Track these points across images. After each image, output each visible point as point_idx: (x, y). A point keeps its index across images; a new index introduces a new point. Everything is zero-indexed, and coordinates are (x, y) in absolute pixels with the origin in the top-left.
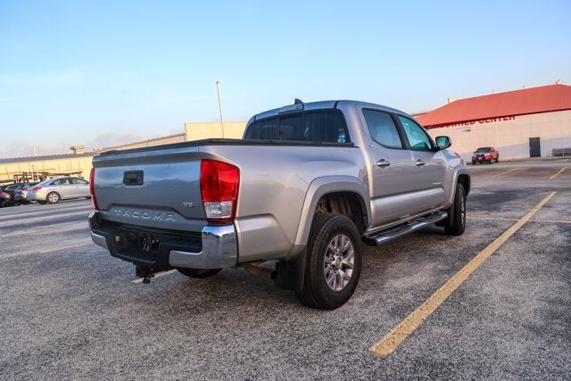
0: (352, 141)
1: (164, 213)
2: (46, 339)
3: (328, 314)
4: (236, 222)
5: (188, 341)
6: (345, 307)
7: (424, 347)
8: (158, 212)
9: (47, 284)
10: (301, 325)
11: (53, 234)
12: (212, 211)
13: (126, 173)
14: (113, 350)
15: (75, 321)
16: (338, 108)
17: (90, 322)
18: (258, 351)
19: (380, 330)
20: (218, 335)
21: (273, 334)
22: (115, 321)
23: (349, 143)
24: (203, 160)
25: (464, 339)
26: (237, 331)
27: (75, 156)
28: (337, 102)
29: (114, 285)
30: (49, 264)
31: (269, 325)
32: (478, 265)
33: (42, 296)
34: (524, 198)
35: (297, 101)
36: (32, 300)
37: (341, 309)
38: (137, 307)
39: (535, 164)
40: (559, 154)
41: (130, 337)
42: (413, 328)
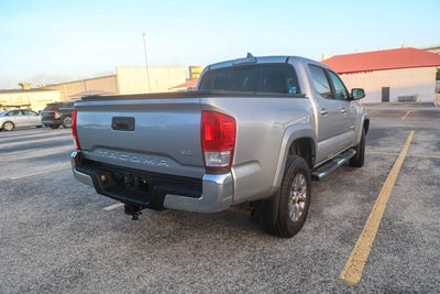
0: (303, 92)
1: (157, 158)
2: (41, 271)
3: (288, 241)
4: (233, 170)
5: (176, 272)
6: (300, 234)
7: (383, 274)
8: (149, 157)
9: (26, 211)
10: (270, 253)
11: (18, 161)
12: (212, 159)
13: (114, 119)
14: (109, 282)
15: (63, 251)
16: (289, 62)
17: (78, 252)
18: (244, 281)
19: (340, 258)
20: (201, 265)
21: (250, 263)
22: (101, 250)
23: (299, 94)
24: (203, 111)
25: (414, 267)
26: (217, 261)
27: (23, 91)
28: (288, 58)
29: (89, 213)
30: (22, 190)
31: (243, 254)
32: (389, 194)
33: (25, 225)
34: (392, 135)
35: (249, 55)
36: (15, 228)
37: (297, 236)
38: (116, 235)
39: (385, 107)
40: (402, 100)
41: (120, 267)
42: (366, 255)
